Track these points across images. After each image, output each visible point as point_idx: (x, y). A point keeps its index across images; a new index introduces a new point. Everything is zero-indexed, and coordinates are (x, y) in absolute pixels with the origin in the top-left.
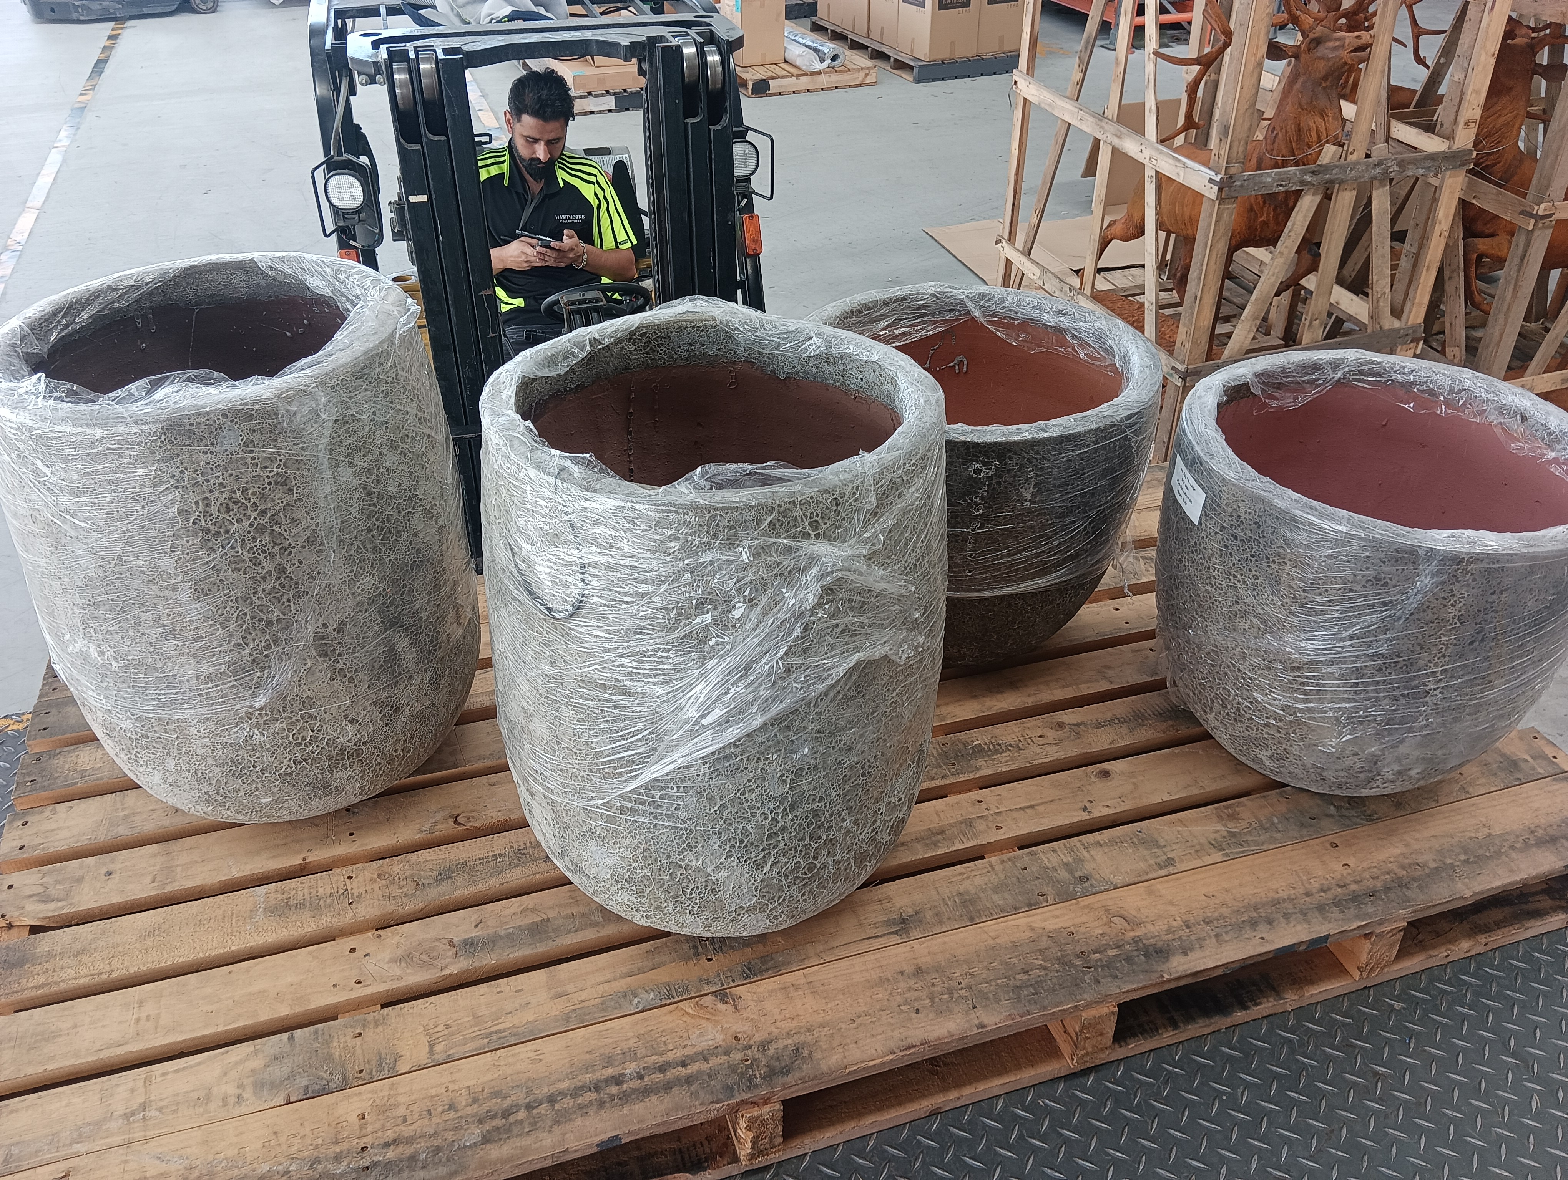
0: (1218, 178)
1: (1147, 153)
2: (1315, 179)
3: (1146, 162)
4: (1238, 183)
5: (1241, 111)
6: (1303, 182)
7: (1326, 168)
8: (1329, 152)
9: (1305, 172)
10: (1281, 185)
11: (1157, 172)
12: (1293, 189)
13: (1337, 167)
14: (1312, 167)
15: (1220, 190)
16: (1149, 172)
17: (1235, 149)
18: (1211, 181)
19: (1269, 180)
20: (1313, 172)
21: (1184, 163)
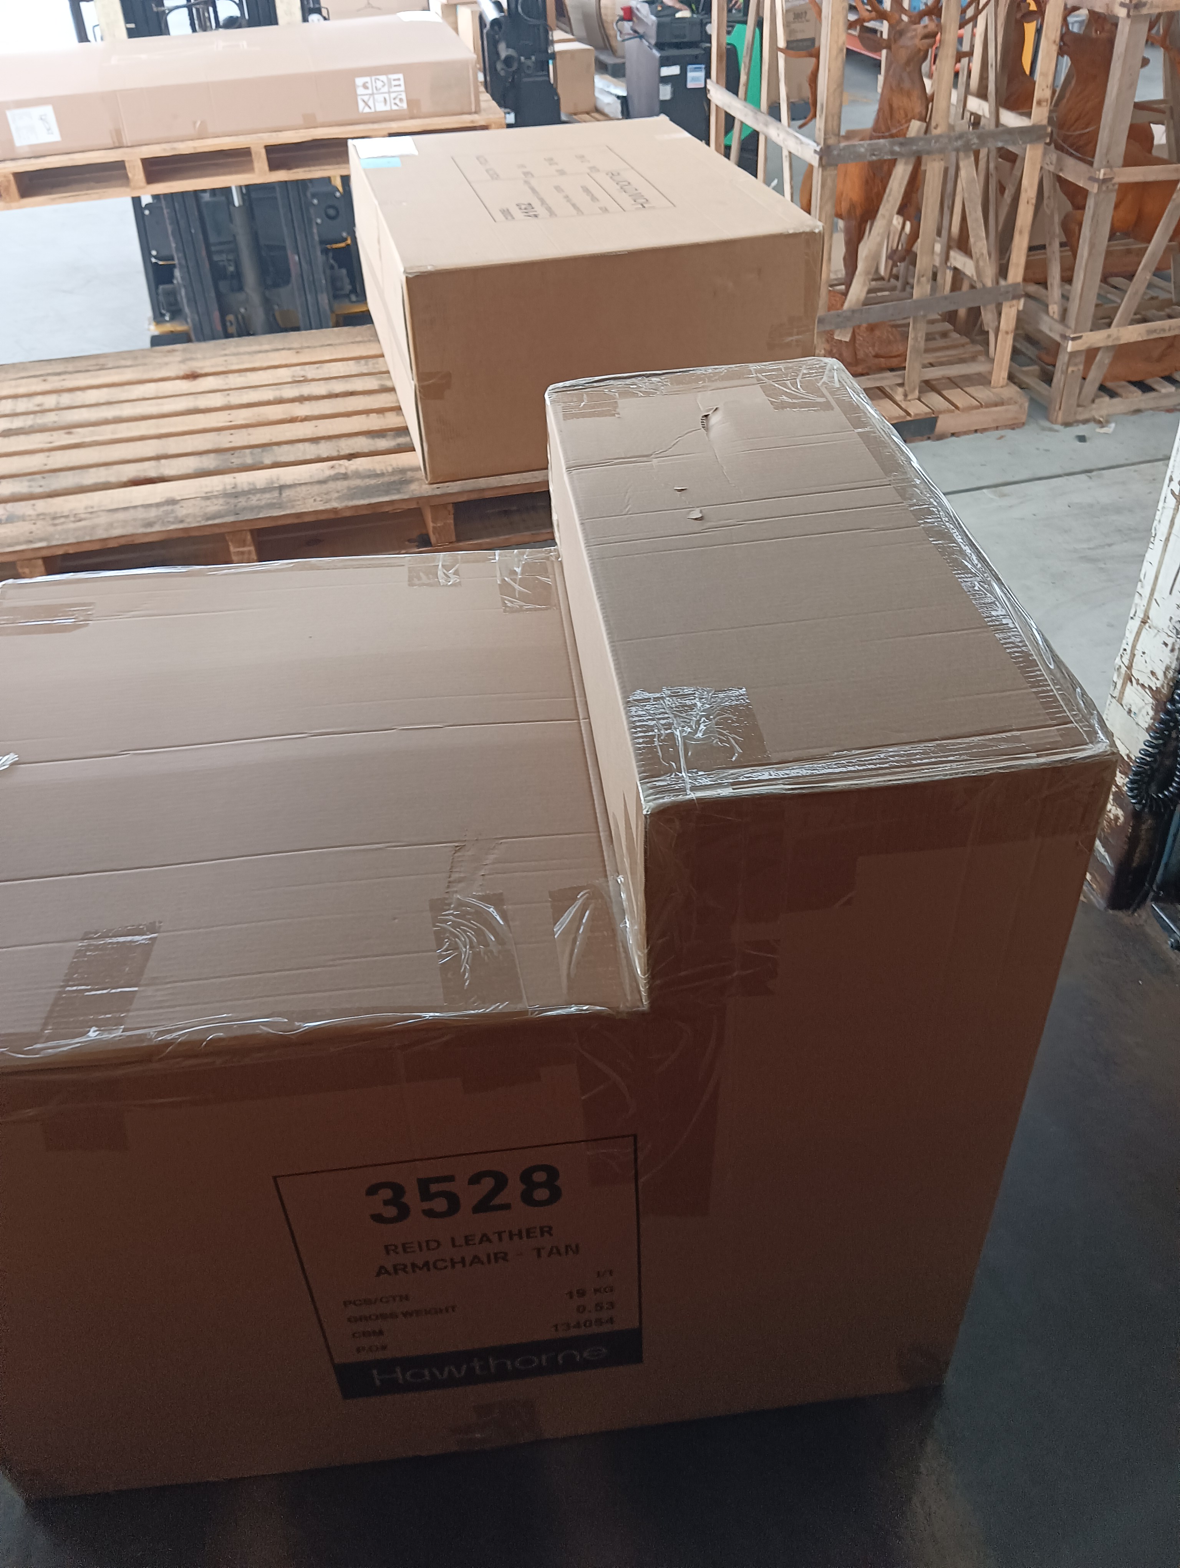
0: (818, 149)
1: (784, 138)
2: (904, 150)
3: (781, 144)
4: (835, 153)
5: (831, 90)
6: (892, 152)
7: (913, 141)
8: (915, 127)
9: (893, 144)
10: (874, 155)
11: (790, 153)
12: (885, 158)
13: (921, 139)
14: (901, 139)
15: (821, 159)
16: (785, 153)
17: (830, 123)
18: (815, 151)
19: (862, 150)
20: (901, 144)
21: (801, 141)
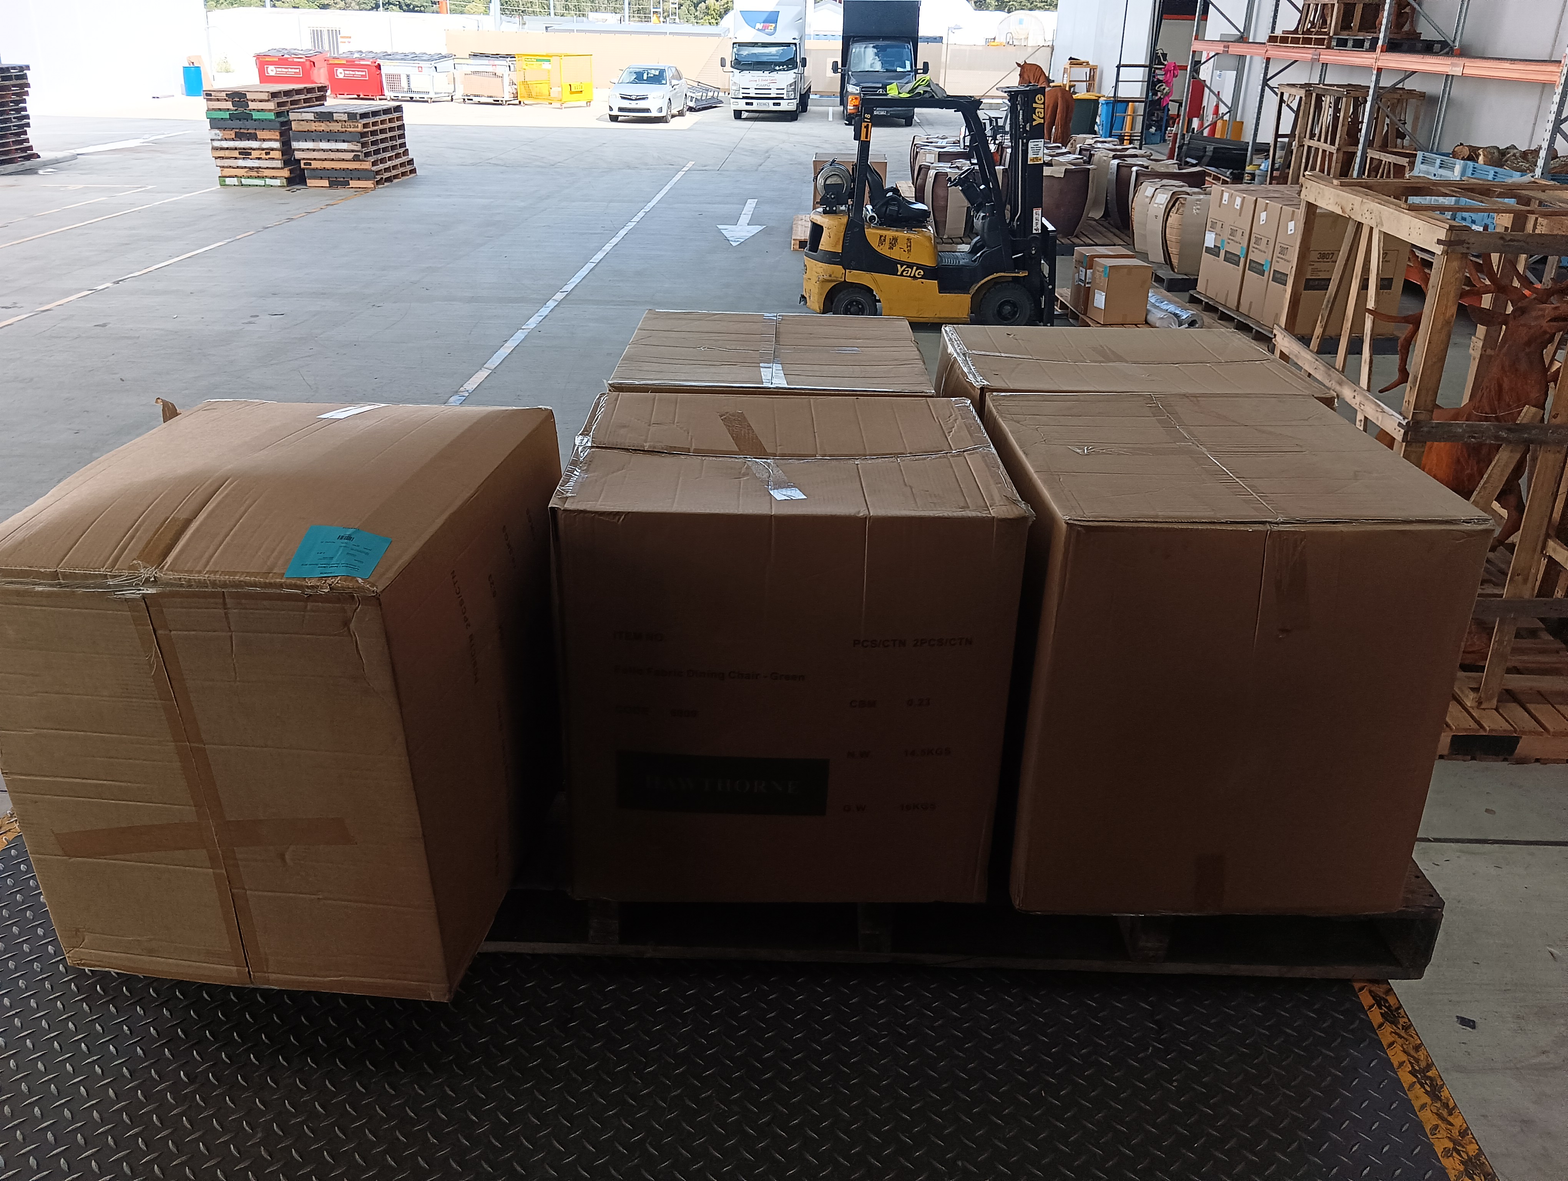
0: (1404, 423)
1: (1358, 399)
2: (1510, 436)
3: (1357, 407)
4: (1425, 429)
6: (1497, 438)
7: (1523, 428)
8: (1528, 412)
9: (1499, 428)
10: (1473, 437)
11: (1366, 418)
14: (1509, 424)
15: (1406, 433)
16: (1360, 417)
17: (1423, 393)
18: (1400, 424)
19: (1461, 430)
20: (1509, 430)
21: (1382, 409)
